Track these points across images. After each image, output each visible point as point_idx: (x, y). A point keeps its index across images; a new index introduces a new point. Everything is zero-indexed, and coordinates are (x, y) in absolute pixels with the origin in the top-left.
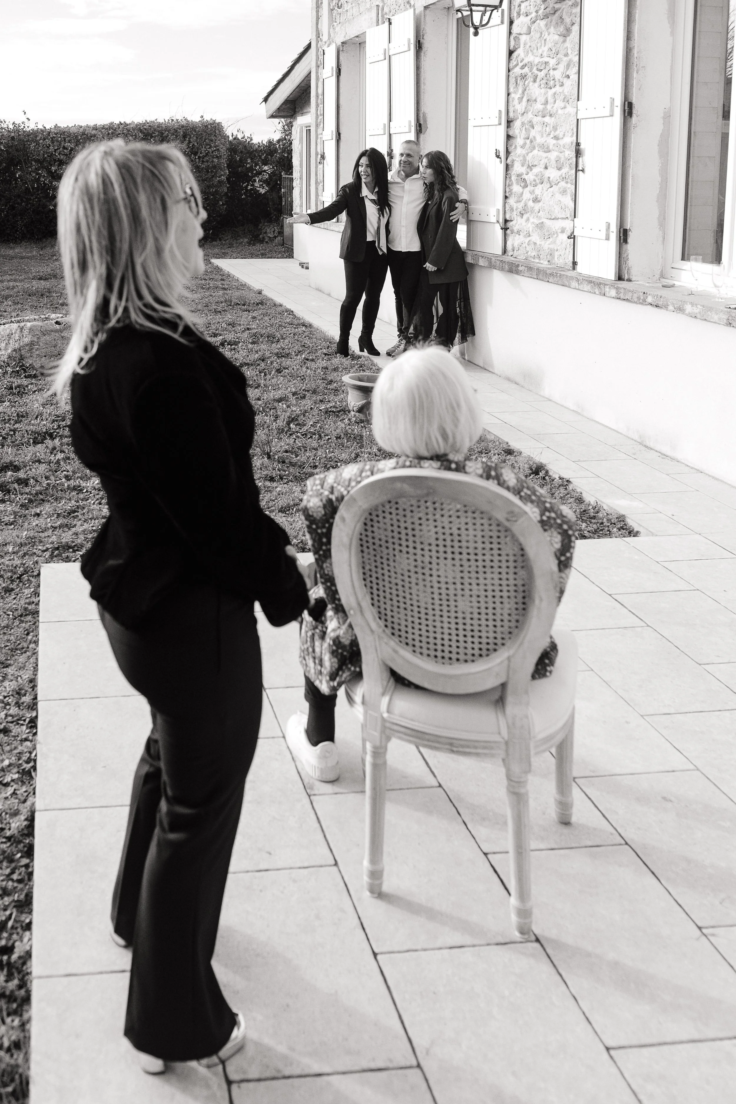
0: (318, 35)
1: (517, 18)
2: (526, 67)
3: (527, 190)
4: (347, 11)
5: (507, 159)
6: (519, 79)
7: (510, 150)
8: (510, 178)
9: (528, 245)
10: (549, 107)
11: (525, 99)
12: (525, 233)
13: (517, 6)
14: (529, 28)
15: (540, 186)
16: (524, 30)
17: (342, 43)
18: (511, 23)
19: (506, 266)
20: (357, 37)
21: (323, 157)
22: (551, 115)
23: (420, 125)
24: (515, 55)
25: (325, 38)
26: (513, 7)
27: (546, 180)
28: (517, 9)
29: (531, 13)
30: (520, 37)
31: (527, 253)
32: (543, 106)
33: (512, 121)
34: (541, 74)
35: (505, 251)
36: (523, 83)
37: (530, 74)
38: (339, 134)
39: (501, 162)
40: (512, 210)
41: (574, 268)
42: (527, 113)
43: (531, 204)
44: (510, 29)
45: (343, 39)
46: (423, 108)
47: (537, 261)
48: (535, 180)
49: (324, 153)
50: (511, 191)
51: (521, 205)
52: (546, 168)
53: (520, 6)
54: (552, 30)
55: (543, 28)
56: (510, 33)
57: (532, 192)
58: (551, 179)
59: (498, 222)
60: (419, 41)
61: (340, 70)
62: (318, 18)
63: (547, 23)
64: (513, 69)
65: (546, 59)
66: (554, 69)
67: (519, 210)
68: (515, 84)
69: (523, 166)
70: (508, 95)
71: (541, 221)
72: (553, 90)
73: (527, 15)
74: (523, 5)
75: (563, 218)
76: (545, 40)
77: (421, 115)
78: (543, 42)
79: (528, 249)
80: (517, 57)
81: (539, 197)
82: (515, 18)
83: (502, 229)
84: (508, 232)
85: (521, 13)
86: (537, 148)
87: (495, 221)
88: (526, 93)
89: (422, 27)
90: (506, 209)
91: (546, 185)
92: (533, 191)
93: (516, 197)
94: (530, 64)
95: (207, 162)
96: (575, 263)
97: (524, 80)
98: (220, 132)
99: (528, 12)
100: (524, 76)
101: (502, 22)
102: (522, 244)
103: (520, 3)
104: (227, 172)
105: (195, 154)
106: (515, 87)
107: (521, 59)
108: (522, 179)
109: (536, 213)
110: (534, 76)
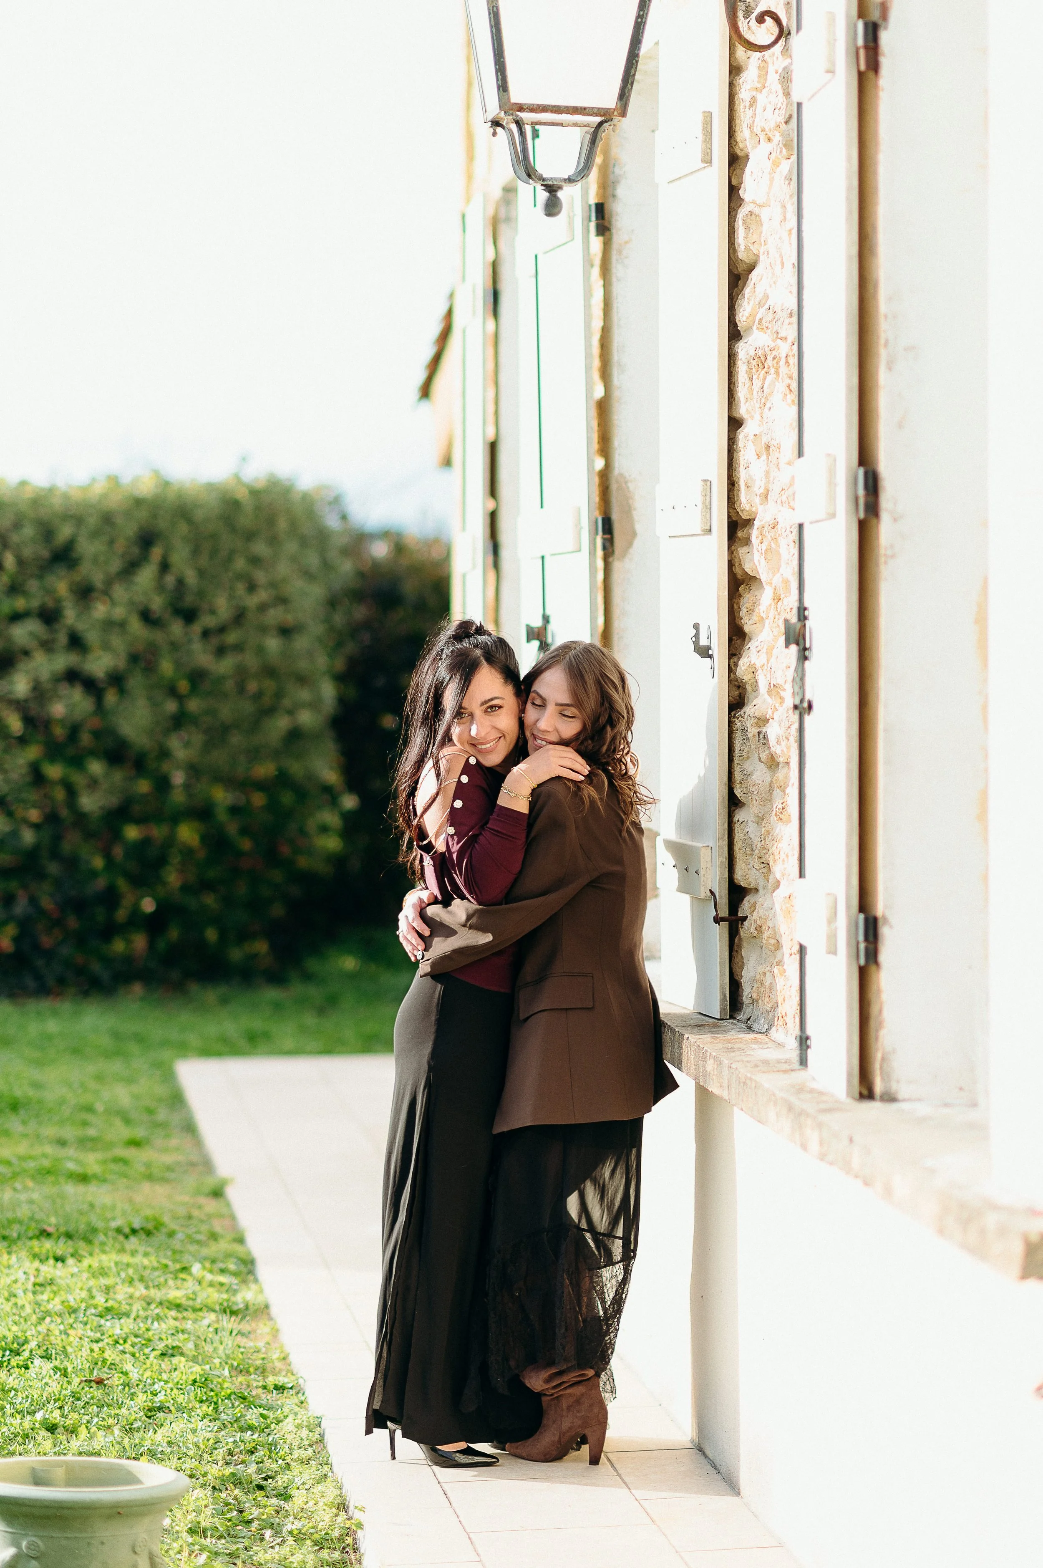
1: (754, 147)
7: (746, 628)
8: (744, 730)
13: (748, 104)
14: (769, 187)
16: (762, 192)
23: (608, 522)
24: (751, 279)
26: (741, 107)
28: (748, 114)
29: (773, 133)
30: (763, 215)
33: (751, 521)
36: (760, 384)
39: (712, 670)
40: (750, 847)
44: (732, 186)
48: (778, 741)
50: (746, 777)
51: (760, 833)
53: (753, 102)
55: (787, 192)
56: (733, 201)
59: (712, 894)
60: (600, 207)
64: (749, 329)
67: (757, 850)
68: (748, 384)
70: (734, 424)
73: (768, 139)
74: (761, 98)
77: (614, 487)
80: (754, 288)
82: (746, 145)
83: (717, 920)
84: (741, 932)
85: (755, 129)
90: (733, 847)
93: (754, 801)
94: (770, 316)
95: (239, 648)
96: (804, 1041)
97: (763, 372)
98: (294, 525)
99: (767, 129)
100: (763, 359)
101: (707, 160)
102: (765, 974)
103: (754, 93)
104: (328, 691)
105: (189, 616)
106: (748, 396)
107: (761, 296)
108: (761, 736)
109: (783, 860)
110: (774, 359)
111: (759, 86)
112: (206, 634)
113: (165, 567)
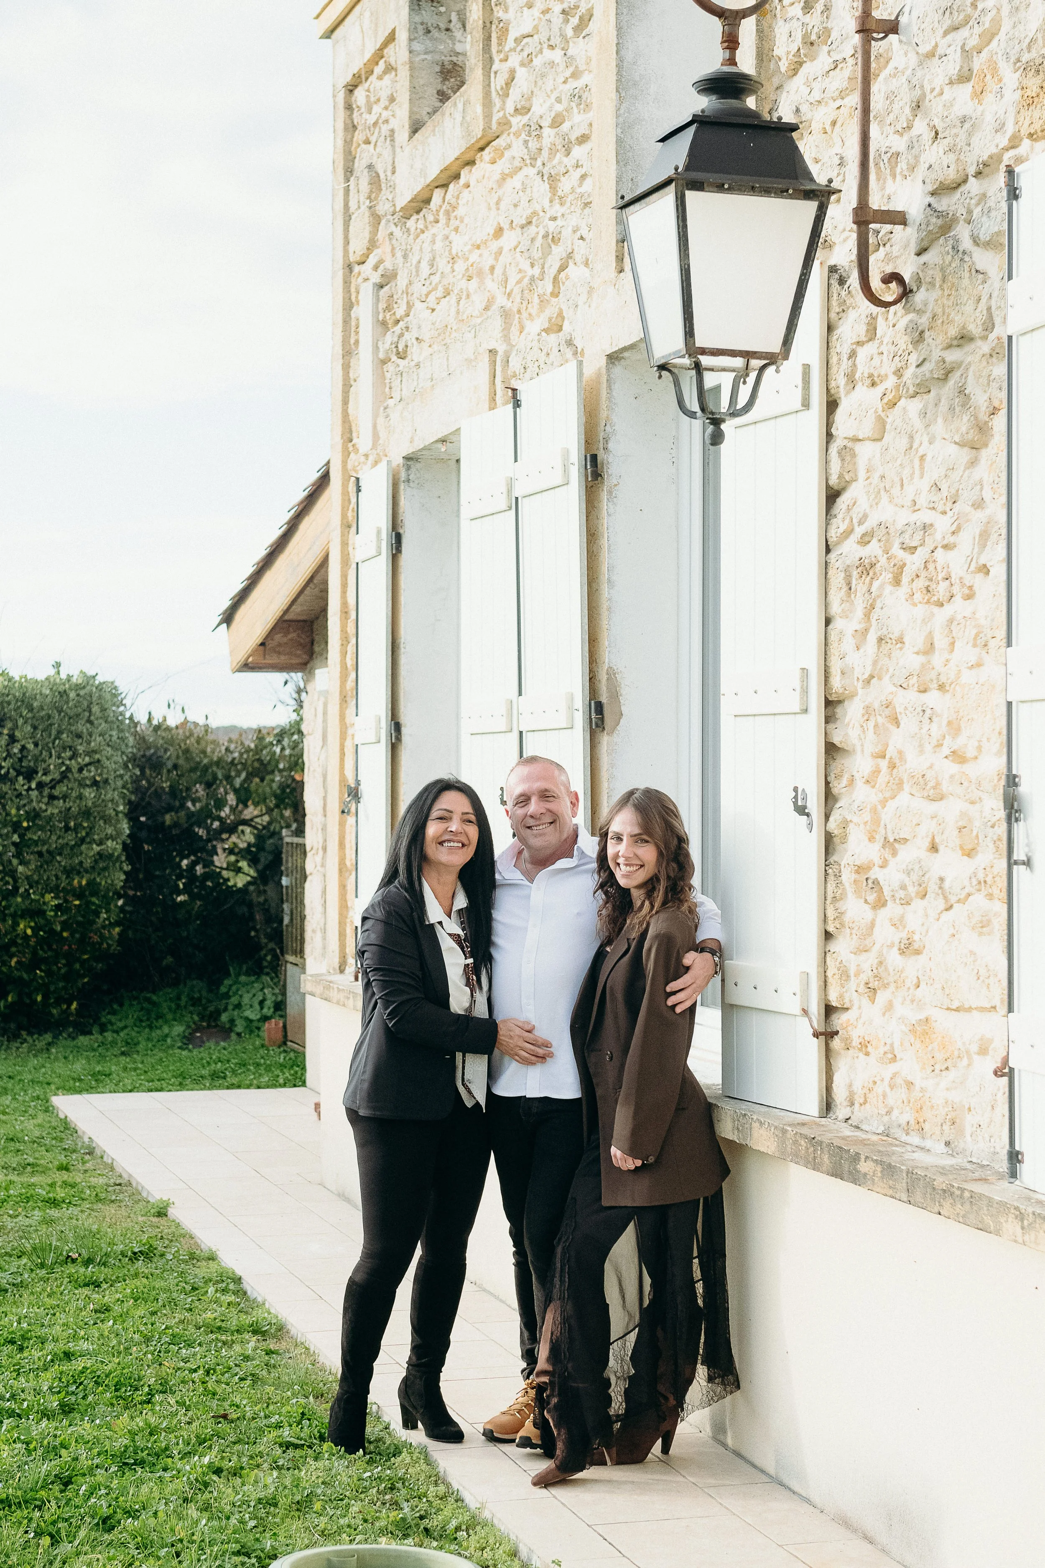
0: (348, 436)
1: (848, 393)
2: (874, 541)
3: (884, 914)
4: (418, 365)
5: (827, 817)
6: (855, 574)
7: (835, 791)
8: (838, 876)
9: (892, 1087)
10: (937, 660)
11: (872, 637)
12: (882, 1050)
13: (845, 357)
14: (881, 424)
15: (918, 904)
16: (866, 429)
17: (407, 458)
18: (832, 405)
19: (826, 1158)
20: (443, 441)
21: (354, 794)
22: (941, 687)
23: (599, 708)
24: (842, 502)
25: (363, 441)
26: (834, 360)
27: (933, 887)
28: (846, 364)
29: (883, 378)
30: (858, 448)
31: (888, 1113)
32: (921, 659)
33: (840, 702)
34: (914, 562)
35: (828, 1106)
36: (865, 588)
37: (883, 560)
38: (397, 727)
39: (810, 825)
40: (845, 975)
41: (1013, 1174)
42: (880, 679)
43: (894, 958)
44: (829, 425)
45: (408, 449)
46: (609, 657)
47: (915, 1139)
48: (903, 887)
49: (358, 782)
50: (840, 915)
51: (868, 961)
52: (934, 848)
53: (853, 355)
54: (939, 427)
55: (918, 423)
56: (829, 436)
57: (898, 923)
58: (947, 885)
59: (805, 1012)
60: (594, 458)
61: (398, 538)
62: (347, 386)
63: (925, 407)
64: (838, 543)
65: (926, 516)
66: (946, 547)
67: (864, 978)
68: (845, 589)
69: (871, 839)
70: (828, 622)
71: (922, 1016)
72: (948, 610)
73: (873, 384)
74: (863, 353)
75: (982, 1009)
76: (922, 458)
77: (603, 677)
78: (917, 462)
79: (890, 1101)
80: (849, 509)
81: (916, 937)
82: (842, 389)
83: (816, 1035)
84: (836, 1043)
85: (857, 376)
86: (907, 787)
87: (798, 1011)
88: (874, 616)
89: (603, 414)
90: (829, 974)
91: (936, 903)
92: (902, 918)
93: (854, 936)
94: (884, 531)
95: (65, 797)
96: (1015, 1157)
97: (869, 578)
98: (103, 710)
99: (876, 375)
100: (868, 567)
101: (806, 404)
102: (875, 1083)
103: (854, 346)
104: (125, 827)
105: (30, 775)
106: (845, 599)
107: (860, 515)
108: (870, 882)
109: (909, 988)
110: (894, 565)
111: (865, 339)
112: (40, 786)
113: (12, 739)
